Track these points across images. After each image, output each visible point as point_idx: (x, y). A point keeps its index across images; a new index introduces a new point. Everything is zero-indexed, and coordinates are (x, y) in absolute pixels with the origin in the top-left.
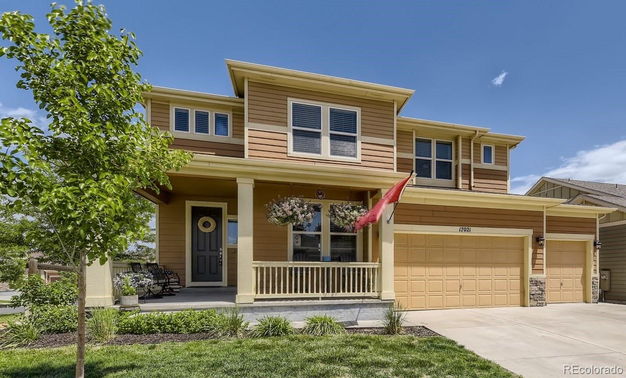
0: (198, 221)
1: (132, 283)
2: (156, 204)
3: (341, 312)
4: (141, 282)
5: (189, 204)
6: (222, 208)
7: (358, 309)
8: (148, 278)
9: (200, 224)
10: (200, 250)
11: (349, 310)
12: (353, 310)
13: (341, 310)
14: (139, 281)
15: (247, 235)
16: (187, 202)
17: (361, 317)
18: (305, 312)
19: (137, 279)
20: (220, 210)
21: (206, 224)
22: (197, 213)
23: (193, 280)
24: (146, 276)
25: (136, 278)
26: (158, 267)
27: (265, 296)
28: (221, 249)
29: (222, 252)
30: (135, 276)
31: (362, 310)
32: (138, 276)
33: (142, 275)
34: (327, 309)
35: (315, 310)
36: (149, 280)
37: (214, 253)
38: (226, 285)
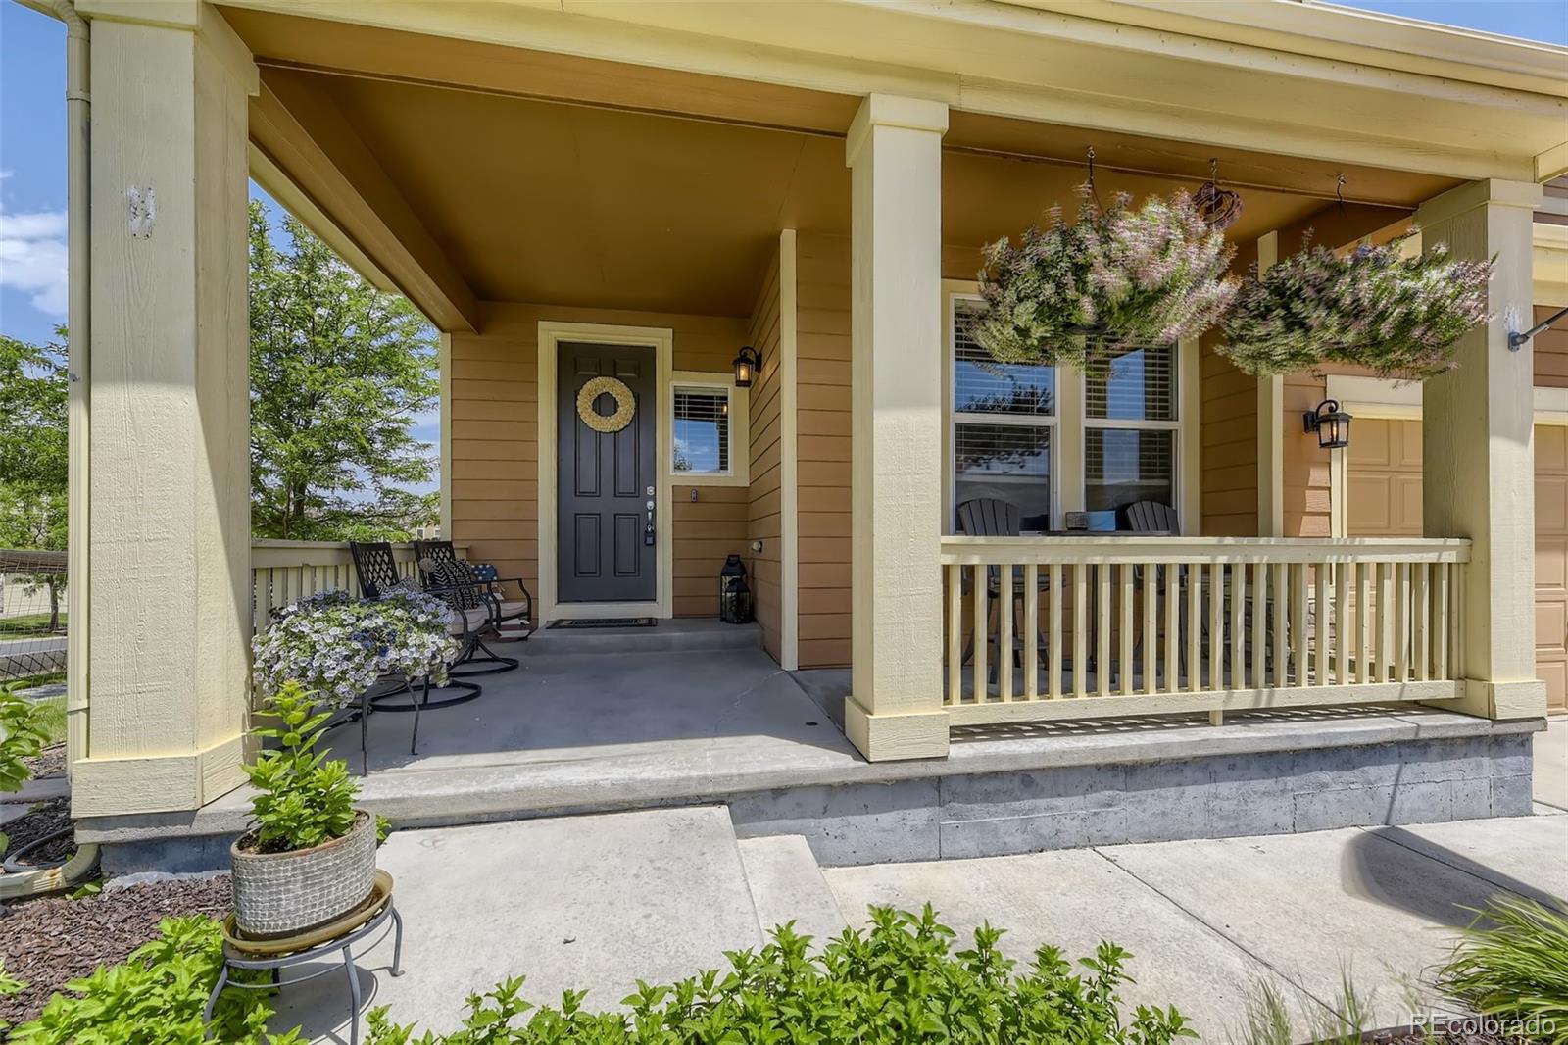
0: (577, 394)
1: (346, 665)
2: (443, 331)
3: (1324, 786)
4: (392, 654)
5: (550, 334)
6: (654, 348)
7: (1394, 767)
8: (429, 627)
9: (584, 403)
10: (584, 494)
11: (1356, 772)
12: (1373, 771)
13: (1325, 777)
14: (383, 652)
15: (909, 401)
16: (543, 326)
17: (1407, 806)
18: (1172, 792)
19: (375, 641)
20: (649, 352)
21: (604, 404)
22: (575, 363)
23: (562, 598)
24: (422, 618)
25: (366, 635)
26: (452, 555)
27: (983, 711)
28: (650, 490)
29: (654, 498)
30: (364, 624)
31: (1410, 771)
32: (380, 621)
33: (399, 612)
34: (1266, 773)
35: (1214, 778)
36: (432, 640)
37: (629, 505)
38: (669, 614)
